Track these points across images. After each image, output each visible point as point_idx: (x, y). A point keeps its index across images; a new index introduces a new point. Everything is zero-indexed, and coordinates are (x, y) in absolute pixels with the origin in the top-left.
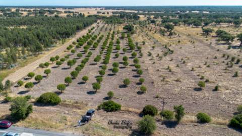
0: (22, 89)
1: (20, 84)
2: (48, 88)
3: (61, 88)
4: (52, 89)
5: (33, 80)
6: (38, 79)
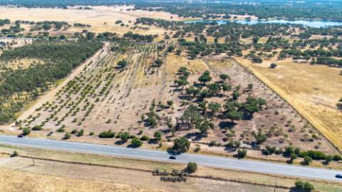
0: (27, 123)
1: (26, 121)
2: (38, 123)
3: (43, 123)
4: (39, 124)
5: (31, 119)
6: (34, 119)
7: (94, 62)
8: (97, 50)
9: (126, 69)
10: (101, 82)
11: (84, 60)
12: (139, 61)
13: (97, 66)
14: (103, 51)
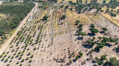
7: (31, 16)
8: (32, 8)
9: (48, 21)
10: (36, 31)
11: (26, 15)
12: (53, 15)
13: (33, 18)
14: (35, 8)
